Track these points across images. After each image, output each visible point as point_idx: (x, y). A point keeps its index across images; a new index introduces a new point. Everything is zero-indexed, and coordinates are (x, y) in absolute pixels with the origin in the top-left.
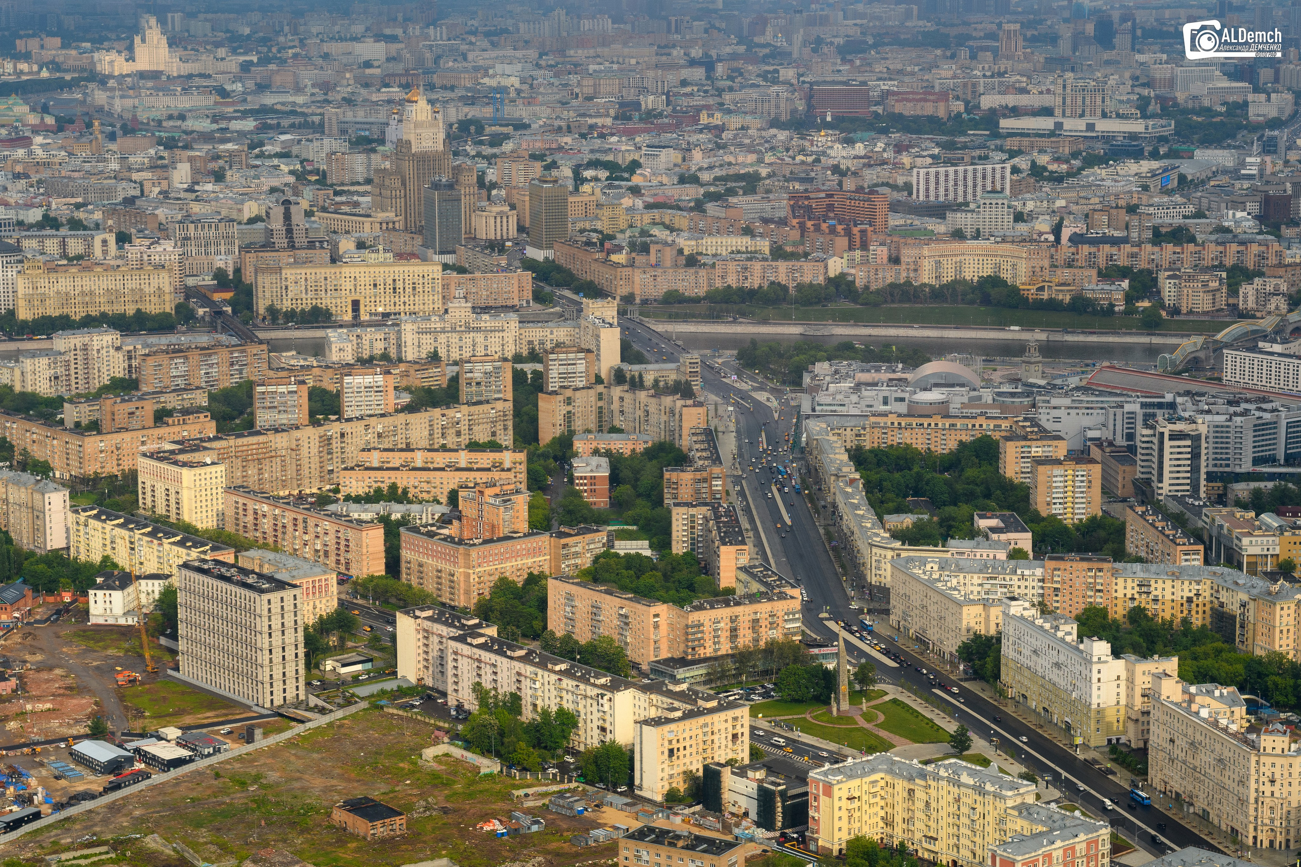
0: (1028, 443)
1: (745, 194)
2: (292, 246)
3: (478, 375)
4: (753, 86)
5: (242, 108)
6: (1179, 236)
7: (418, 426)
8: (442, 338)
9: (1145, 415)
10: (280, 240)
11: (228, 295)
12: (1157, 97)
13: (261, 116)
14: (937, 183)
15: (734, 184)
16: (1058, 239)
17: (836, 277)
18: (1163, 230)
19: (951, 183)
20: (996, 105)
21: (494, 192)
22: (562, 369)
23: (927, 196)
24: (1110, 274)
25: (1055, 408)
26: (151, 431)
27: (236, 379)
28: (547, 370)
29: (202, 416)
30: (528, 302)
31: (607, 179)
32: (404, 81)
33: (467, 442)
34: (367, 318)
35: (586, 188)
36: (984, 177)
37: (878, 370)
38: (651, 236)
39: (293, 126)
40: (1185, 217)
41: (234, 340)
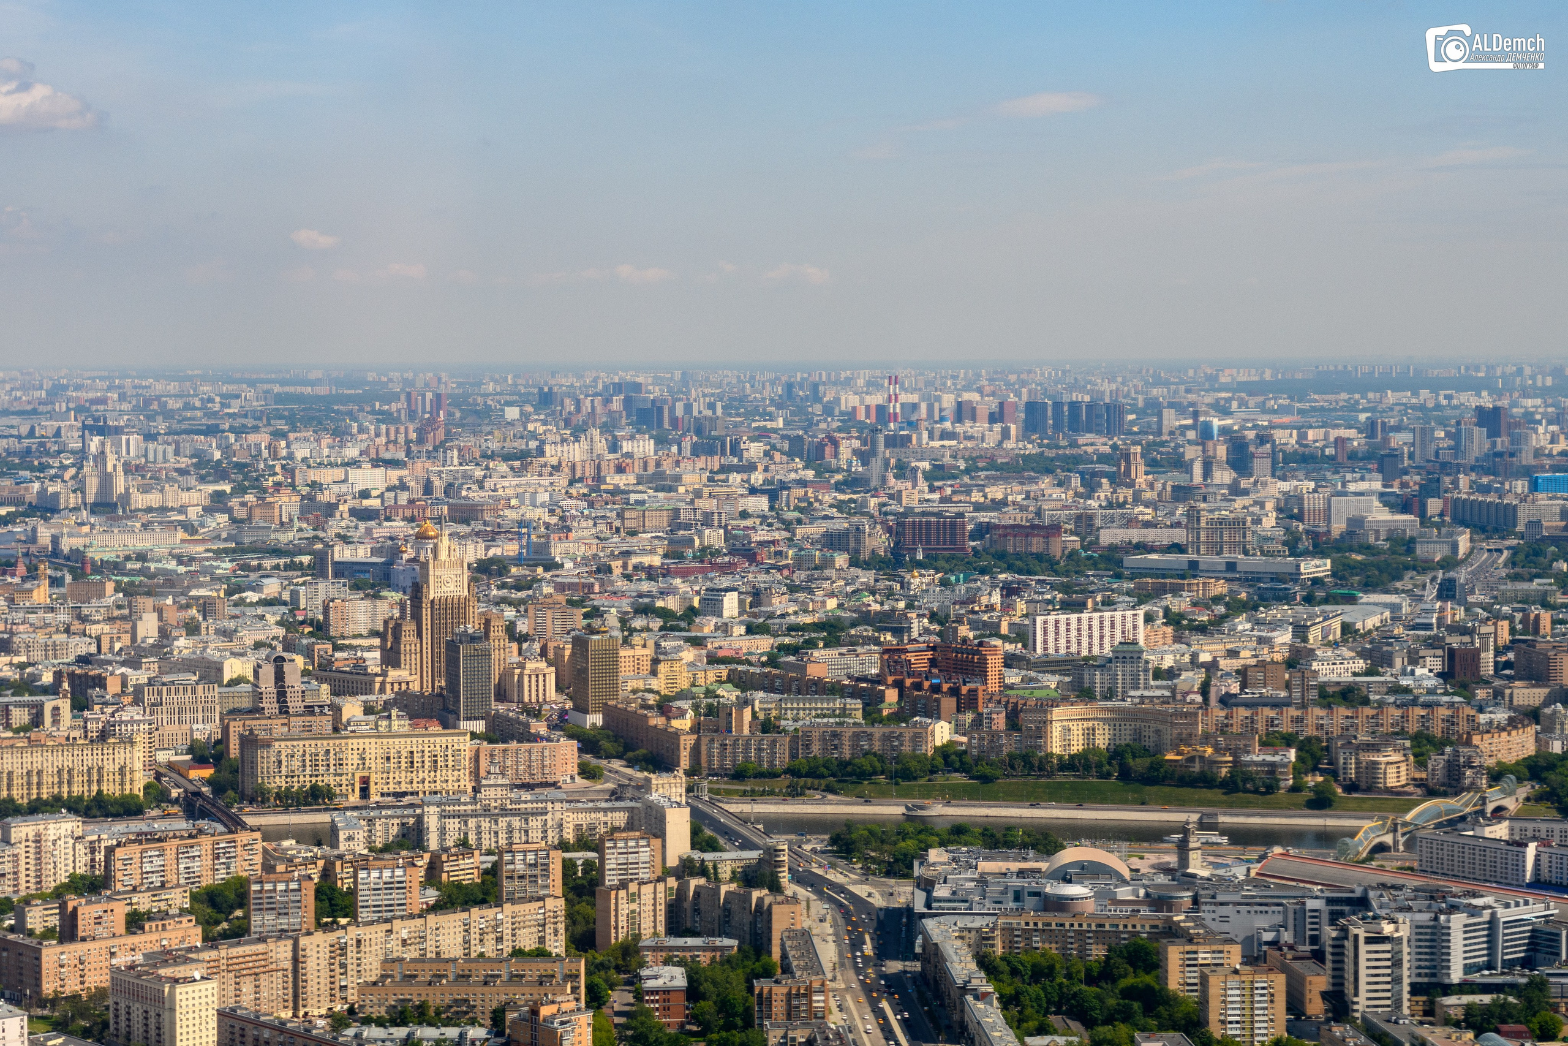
0: (1194, 948)
1: (826, 646)
2: (284, 710)
3: (520, 867)
4: (826, 517)
5: (214, 547)
6: (1349, 695)
7: (452, 931)
8: (472, 822)
9: (1332, 913)
10: (270, 705)
11: (207, 773)
12: (1307, 532)
13: (237, 556)
14: (1057, 633)
15: (813, 635)
16: (1206, 700)
17: (944, 746)
18: (1330, 690)
19: (1073, 633)
20: (1117, 541)
21: (525, 646)
22: (622, 859)
23: (1046, 649)
24: (1274, 740)
25: (1222, 904)
26: (123, 941)
27: (222, 874)
28: (602, 859)
29: (184, 920)
30: (572, 778)
31: (661, 629)
32: (408, 513)
33: (510, 950)
34: (378, 798)
35: (637, 639)
36: (1113, 626)
37: (1006, 859)
38: (718, 696)
39: (277, 567)
40: (1355, 674)
41: (220, 828)
